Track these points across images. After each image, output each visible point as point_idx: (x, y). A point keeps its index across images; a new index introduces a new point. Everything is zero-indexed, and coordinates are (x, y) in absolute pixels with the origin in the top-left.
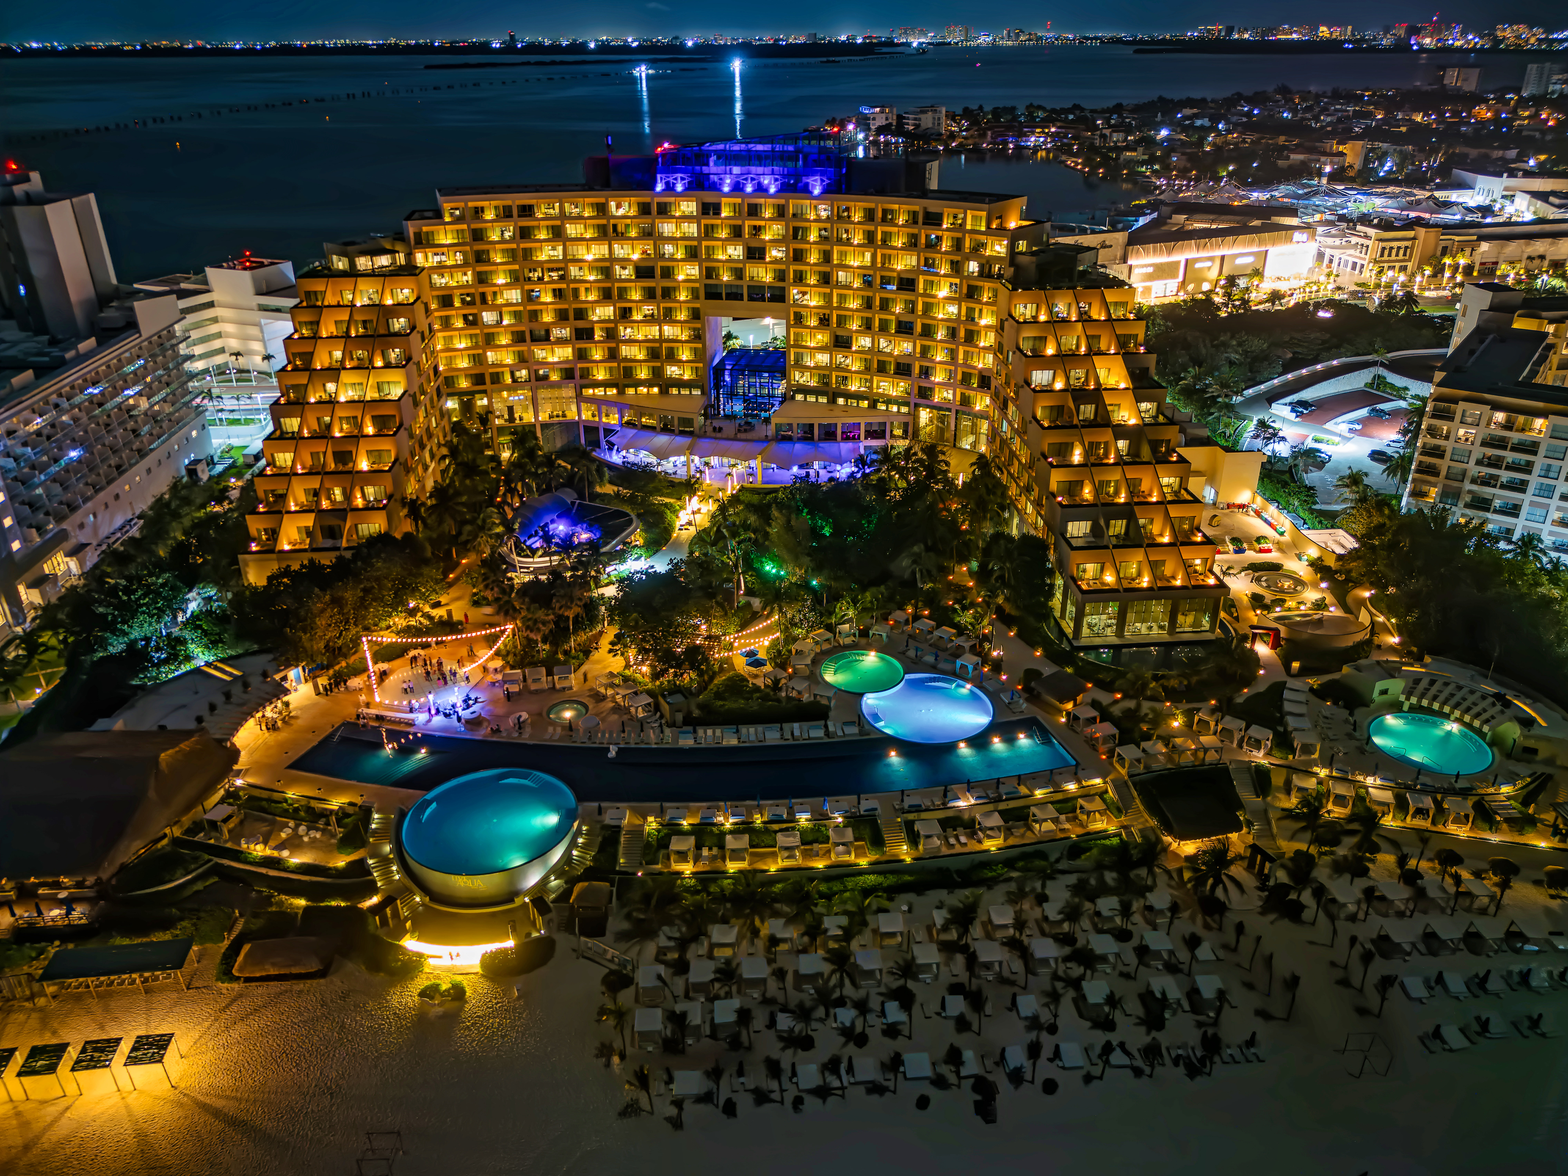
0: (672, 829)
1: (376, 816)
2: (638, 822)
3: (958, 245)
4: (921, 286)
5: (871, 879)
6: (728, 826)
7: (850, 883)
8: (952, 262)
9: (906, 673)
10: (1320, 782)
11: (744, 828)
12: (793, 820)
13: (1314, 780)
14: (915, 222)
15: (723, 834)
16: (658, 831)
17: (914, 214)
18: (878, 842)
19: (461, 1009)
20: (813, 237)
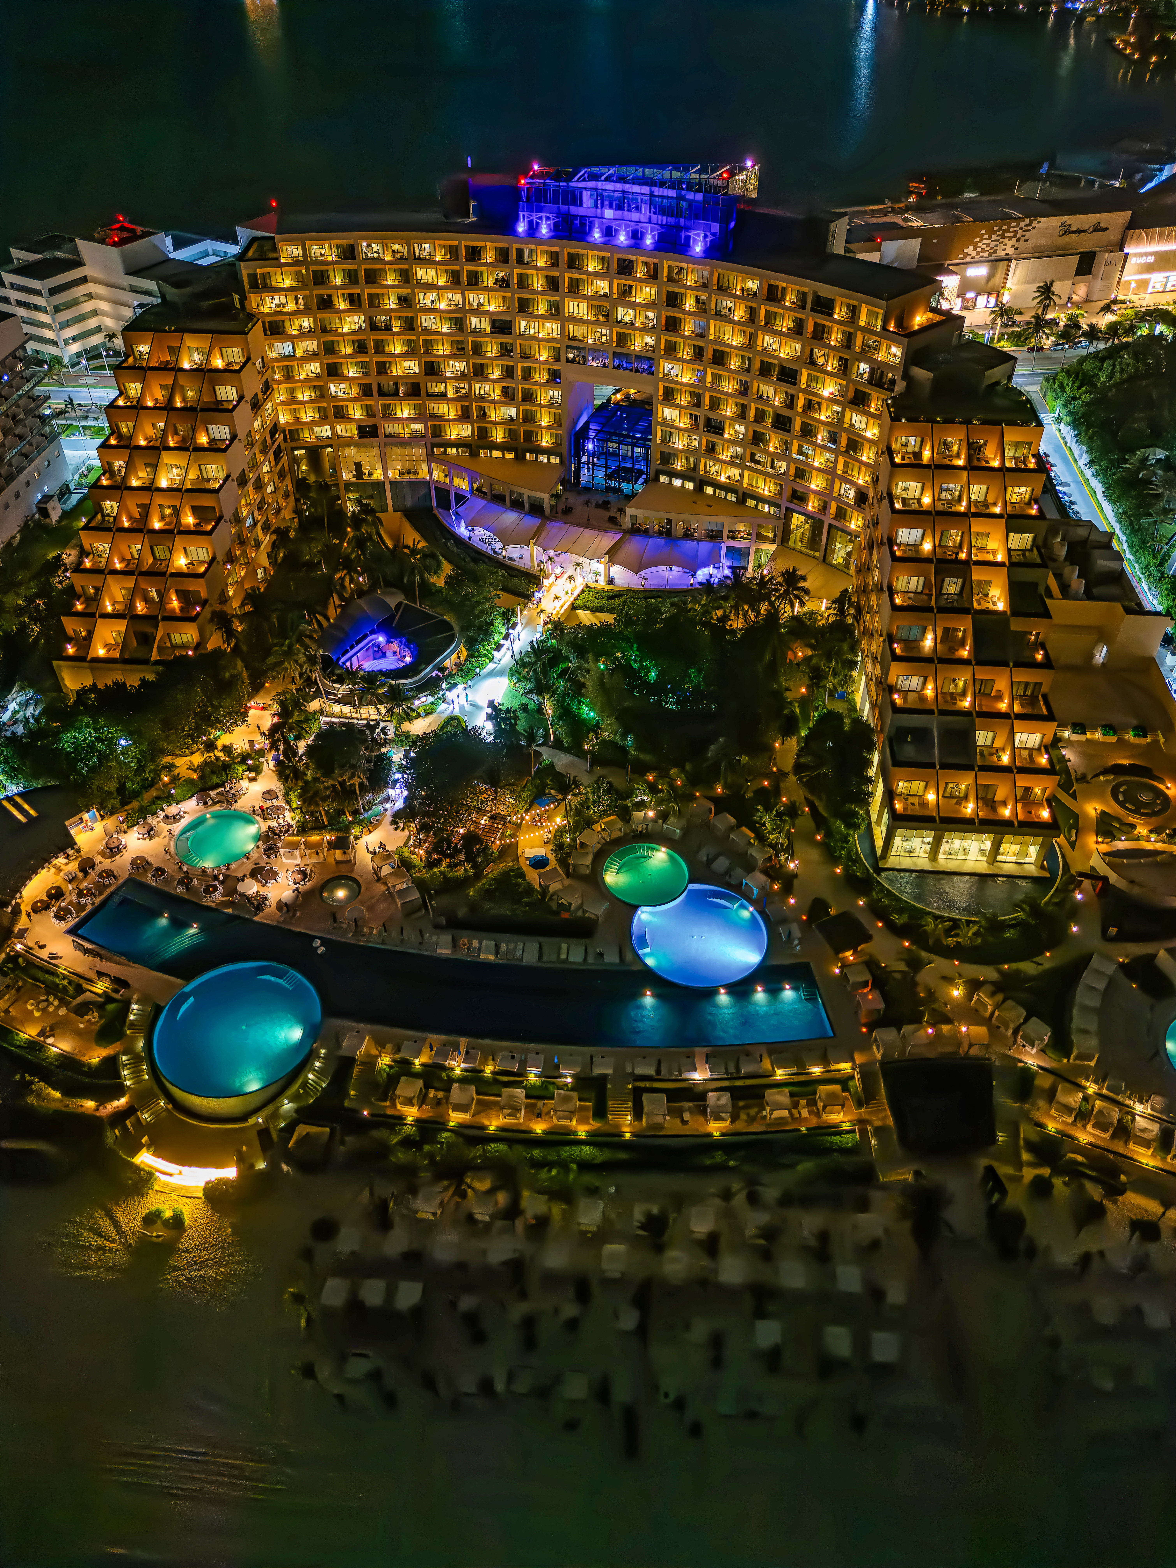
0: (403, 1067)
1: (135, 1007)
2: (374, 1052)
3: (849, 340)
4: (804, 380)
5: (587, 1151)
6: (458, 1071)
7: (565, 1152)
8: (841, 359)
9: (691, 881)
10: (1086, 1099)
11: (473, 1077)
12: (522, 1073)
13: (1080, 1095)
14: (803, 307)
15: (451, 1081)
16: (391, 1067)
17: (803, 297)
18: (600, 1112)
19: (177, 1240)
20: (689, 304)
